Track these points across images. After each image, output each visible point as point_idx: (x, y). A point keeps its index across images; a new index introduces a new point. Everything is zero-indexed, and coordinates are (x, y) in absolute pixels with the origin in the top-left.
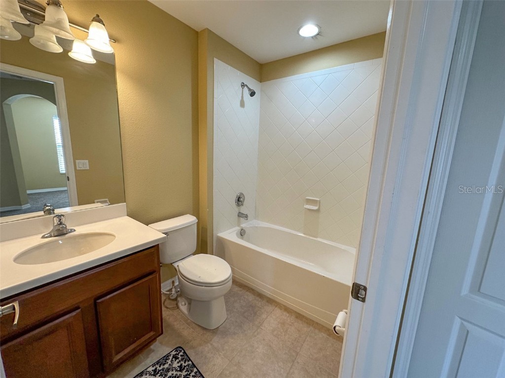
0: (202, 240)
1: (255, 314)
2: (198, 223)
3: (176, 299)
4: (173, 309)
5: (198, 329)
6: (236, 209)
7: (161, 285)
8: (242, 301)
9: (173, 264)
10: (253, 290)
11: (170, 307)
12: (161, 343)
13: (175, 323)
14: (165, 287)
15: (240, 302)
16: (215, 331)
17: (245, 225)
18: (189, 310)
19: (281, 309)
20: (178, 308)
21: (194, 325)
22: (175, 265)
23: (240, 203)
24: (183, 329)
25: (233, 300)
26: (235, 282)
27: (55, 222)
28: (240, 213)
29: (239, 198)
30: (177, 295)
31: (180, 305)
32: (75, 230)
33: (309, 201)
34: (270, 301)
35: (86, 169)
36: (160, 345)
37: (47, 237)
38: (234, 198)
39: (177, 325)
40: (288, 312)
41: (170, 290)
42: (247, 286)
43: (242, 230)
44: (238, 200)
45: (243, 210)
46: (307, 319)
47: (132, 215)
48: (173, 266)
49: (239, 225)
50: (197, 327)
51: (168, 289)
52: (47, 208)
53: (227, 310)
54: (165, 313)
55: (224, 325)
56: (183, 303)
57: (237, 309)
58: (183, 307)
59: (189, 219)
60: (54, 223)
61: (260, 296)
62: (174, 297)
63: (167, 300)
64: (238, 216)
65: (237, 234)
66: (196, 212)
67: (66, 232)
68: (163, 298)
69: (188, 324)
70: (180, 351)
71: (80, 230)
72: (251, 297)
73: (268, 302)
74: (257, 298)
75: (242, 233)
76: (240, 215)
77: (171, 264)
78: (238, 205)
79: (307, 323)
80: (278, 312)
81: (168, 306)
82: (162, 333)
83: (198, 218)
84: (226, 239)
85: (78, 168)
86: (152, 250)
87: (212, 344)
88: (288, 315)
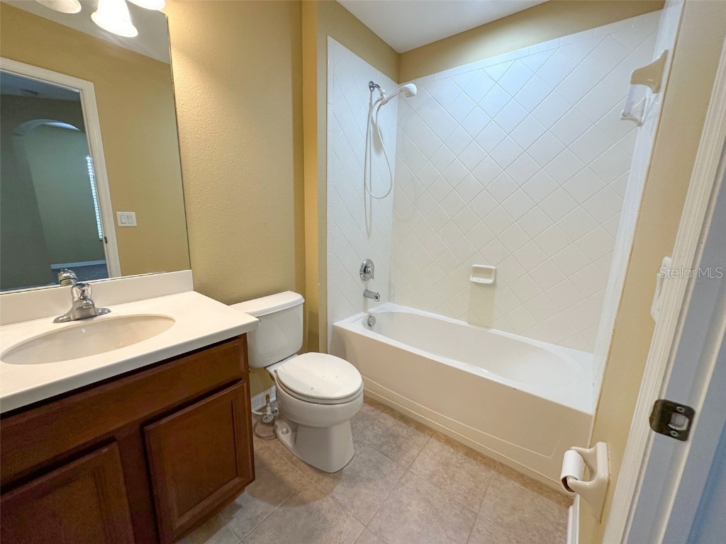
0: (310, 332)
1: (399, 447)
2: (304, 304)
3: (272, 424)
4: (269, 439)
5: (311, 472)
6: (360, 286)
7: (252, 400)
8: (376, 428)
9: (267, 369)
10: (392, 410)
11: (264, 435)
12: (251, 494)
13: (274, 462)
14: (257, 403)
15: (373, 429)
16: (337, 476)
17: (375, 308)
18: (295, 440)
19: (439, 441)
20: (276, 437)
21: (302, 464)
22: (271, 370)
23: (367, 275)
24: (287, 471)
25: (362, 425)
26: (368, 399)
27: (75, 295)
28: (367, 290)
29: (366, 267)
30: (275, 417)
31: (279, 432)
32: (109, 311)
33: (478, 271)
34: (421, 427)
35: (133, 225)
36: (250, 497)
37: (62, 321)
38: (358, 268)
39: (276, 465)
40: (452, 447)
41: (264, 409)
42: (380, 404)
43: (370, 317)
44: (365, 271)
45: (373, 286)
46: (483, 456)
47: (203, 289)
48: (268, 371)
49: (365, 310)
50: (308, 468)
51: (260, 406)
52: (65, 275)
53: (355, 442)
54: (258, 445)
55: (350, 464)
56: (284, 430)
57: (369, 440)
58: (285, 437)
59: (290, 298)
60: (73, 298)
61: (404, 419)
62: (270, 419)
63: (259, 424)
64: (364, 295)
65: (363, 323)
66: (301, 288)
67: (94, 314)
68: (254, 421)
69: (293, 463)
71: (117, 311)
72: (390, 422)
73: (417, 428)
74: (400, 423)
75: (370, 323)
76: (367, 294)
77: (265, 368)
78: (364, 279)
79: (485, 464)
80: (435, 446)
81: (260, 435)
82: (254, 479)
83: (304, 297)
84: (349, 331)
85: (120, 225)
86: (236, 343)
87: (333, 497)
88: (452, 450)
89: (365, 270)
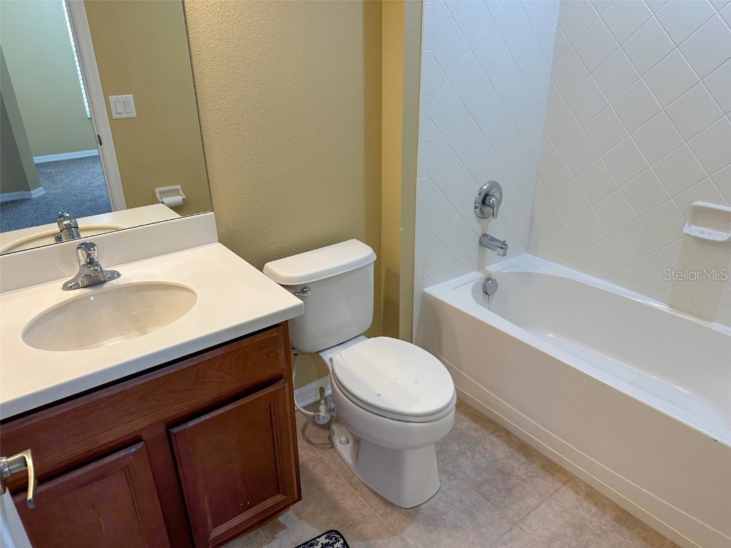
0: (386, 300)
1: (509, 491)
2: (377, 264)
3: (327, 427)
4: (322, 447)
5: (375, 501)
6: (475, 227)
7: (296, 392)
8: (477, 456)
9: (321, 354)
10: (508, 433)
11: (316, 441)
12: (298, 514)
13: (327, 479)
14: (303, 398)
15: (473, 457)
16: (412, 513)
17: (496, 266)
18: (356, 455)
19: (577, 493)
20: (332, 447)
21: (365, 490)
23: (488, 210)
24: (344, 494)
25: (457, 449)
26: (462, 405)
27: (82, 258)
28: (485, 235)
29: (486, 195)
30: (332, 417)
31: (337, 441)
32: (119, 275)
33: (701, 215)
34: (551, 467)
35: (131, 115)
36: (296, 518)
37: (71, 288)
38: (473, 196)
39: (329, 483)
40: (596, 504)
41: (314, 406)
42: (491, 421)
43: (488, 279)
44: (484, 202)
45: (496, 228)
46: (645, 527)
48: (321, 358)
49: (480, 267)
50: (373, 496)
51: (312, 400)
52: (65, 222)
53: (442, 471)
54: (306, 454)
55: (432, 502)
56: (343, 439)
57: (465, 473)
58: (344, 449)
60: (79, 261)
61: (525, 450)
62: (326, 421)
63: (310, 424)
64: (480, 243)
65: (474, 293)
66: (374, 237)
67: (103, 279)
68: (300, 422)
69: (352, 484)
70: (337, 540)
71: (131, 273)
72: (501, 451)
73: (543, 468)
74: (517, 455)
75: (488, 289)
76: (486, 242)
77: (317, 353)
78: (482, 216)
79: (645, 539)
80: (568, 497)
81: (311, 439)
82: (300, 498)
83: (378, 249)
84: (447, 305)
85: (115, 116)
86: (274, 333)
87: (403, 540)
88: (594, 510)
89: (484, 200)
